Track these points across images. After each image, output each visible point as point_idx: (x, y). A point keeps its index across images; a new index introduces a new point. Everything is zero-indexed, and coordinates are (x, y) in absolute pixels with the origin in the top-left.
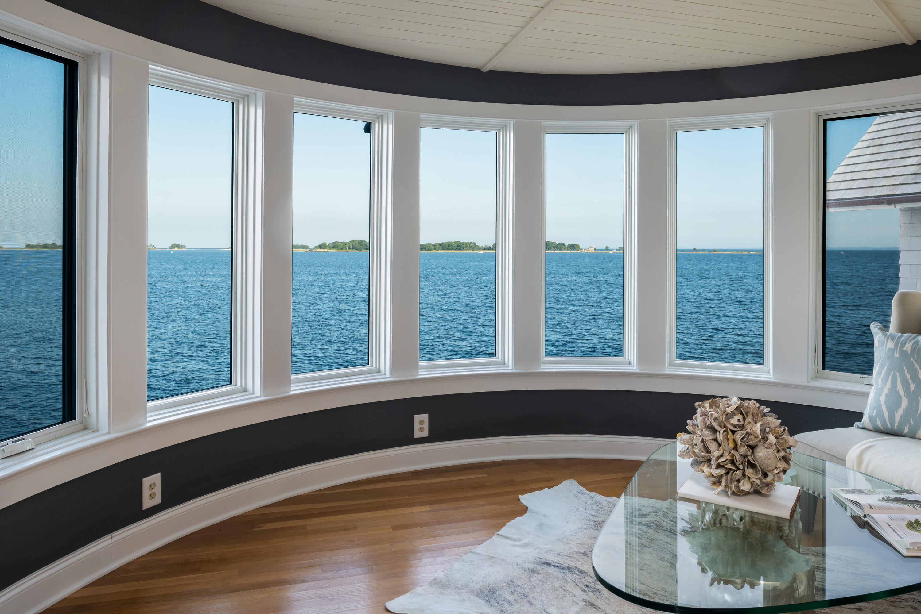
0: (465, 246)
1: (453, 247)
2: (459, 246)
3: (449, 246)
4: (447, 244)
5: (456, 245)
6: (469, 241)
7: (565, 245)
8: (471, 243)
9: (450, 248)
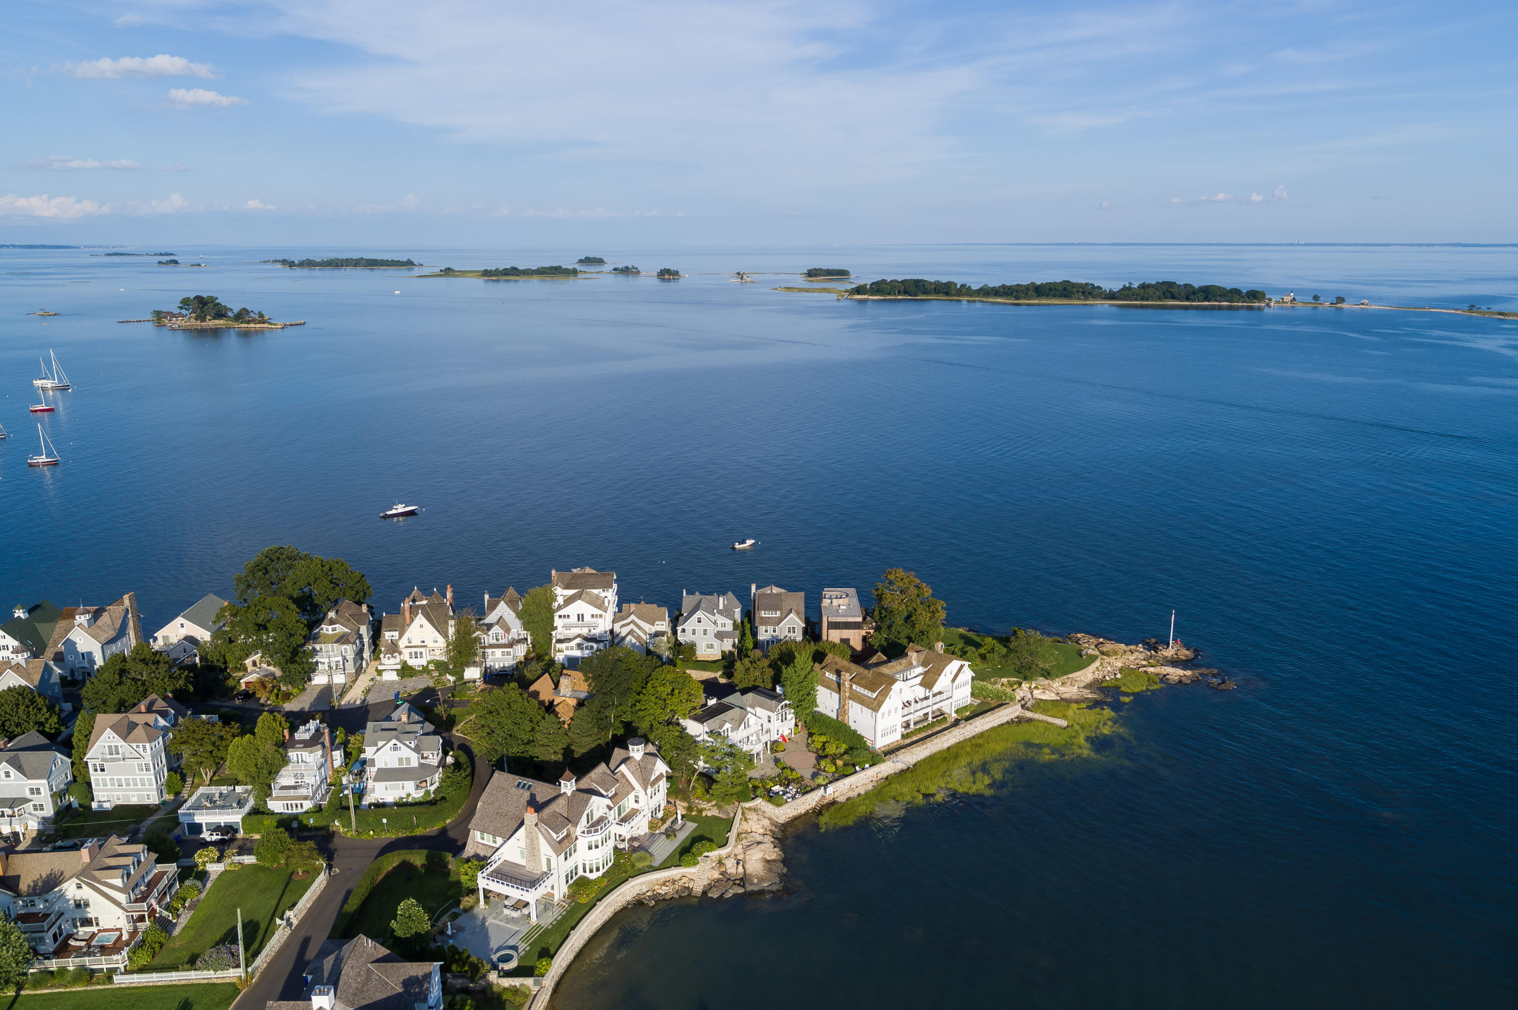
0: (1075, 290)
1: (1056, 292)
2: (1065, 290)
3: (1050, 289)
4: (1048, 287)
5: (1061, 289)
6: (1084, 282)
7: (1242, 293)
8: (1087, 284)
9: (1052, 293)
